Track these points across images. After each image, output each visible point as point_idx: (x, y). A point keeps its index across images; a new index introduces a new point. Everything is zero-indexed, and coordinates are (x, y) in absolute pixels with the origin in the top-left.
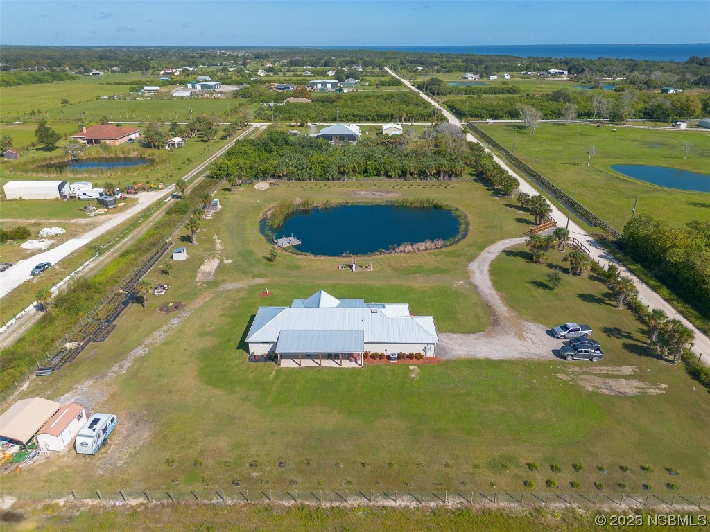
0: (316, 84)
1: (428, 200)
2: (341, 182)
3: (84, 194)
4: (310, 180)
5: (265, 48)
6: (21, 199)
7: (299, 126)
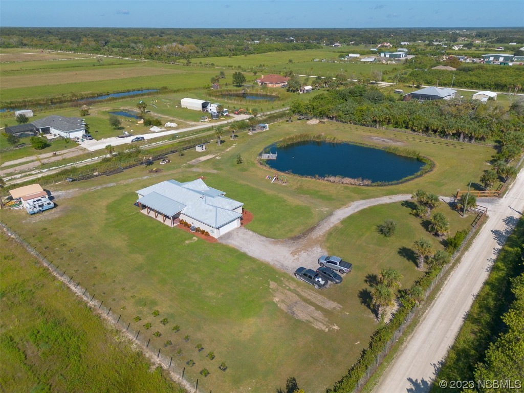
0: (489, 57)
1: (414, 152)
2: (373, 129)
3: (211, 110)
4: (351, 123)
5: (499, 28)
6: (187, 108)
7: (415, 87)
